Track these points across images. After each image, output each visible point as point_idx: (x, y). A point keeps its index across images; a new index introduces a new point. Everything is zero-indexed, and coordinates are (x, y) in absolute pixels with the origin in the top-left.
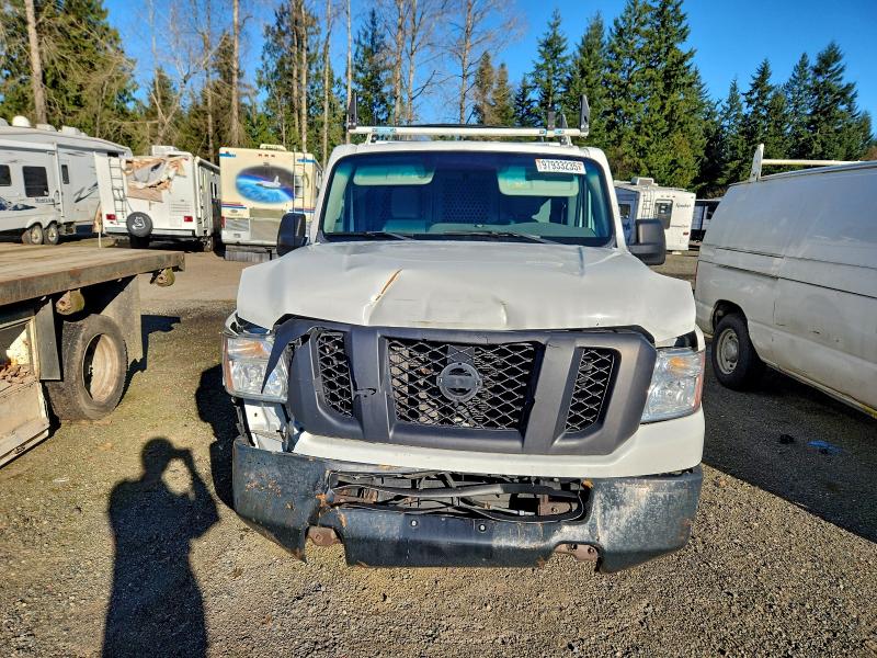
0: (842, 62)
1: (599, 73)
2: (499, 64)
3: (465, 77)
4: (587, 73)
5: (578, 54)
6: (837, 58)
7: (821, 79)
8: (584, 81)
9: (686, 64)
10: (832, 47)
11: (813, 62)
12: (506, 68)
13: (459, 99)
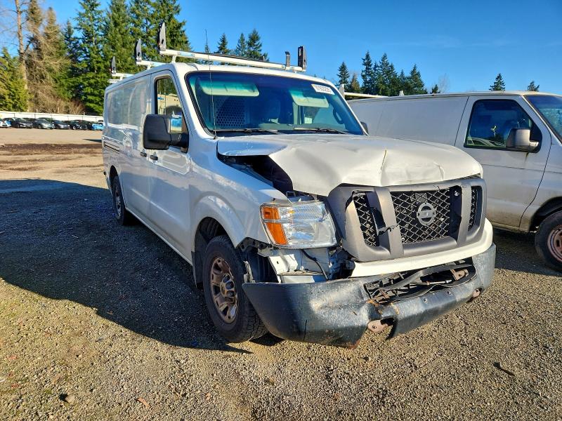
0: (260, 41)
1: (126, 26)
2: (48, 7)
3: (19, 12)
4: (119, 25)
5: (109, 10)
6: (258, 39)
7: (252, 49)
8: (118, 30)
9: (182, 29)
10: (255, 32)
11: (247, 39)
12: (54, 11)
13: (16, 29)
